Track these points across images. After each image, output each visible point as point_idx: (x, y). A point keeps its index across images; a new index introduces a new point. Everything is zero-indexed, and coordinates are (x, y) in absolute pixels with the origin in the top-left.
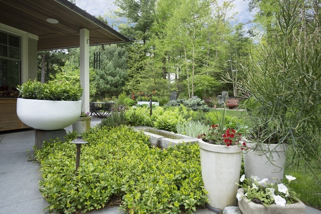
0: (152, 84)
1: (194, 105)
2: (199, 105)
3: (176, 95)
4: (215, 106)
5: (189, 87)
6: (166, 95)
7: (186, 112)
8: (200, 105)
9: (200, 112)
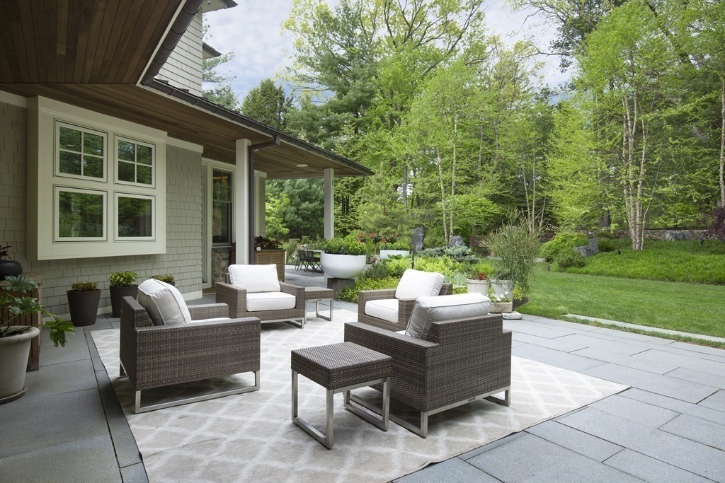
0: (381, 216)
1: (458, 255)
2: (464, 254)
3: (421, 235)
4: (492, 253)
5: (444, 216)
6: (406, 235)
7: (451, 264)
8: (466, 255)
9: (466, 263)
